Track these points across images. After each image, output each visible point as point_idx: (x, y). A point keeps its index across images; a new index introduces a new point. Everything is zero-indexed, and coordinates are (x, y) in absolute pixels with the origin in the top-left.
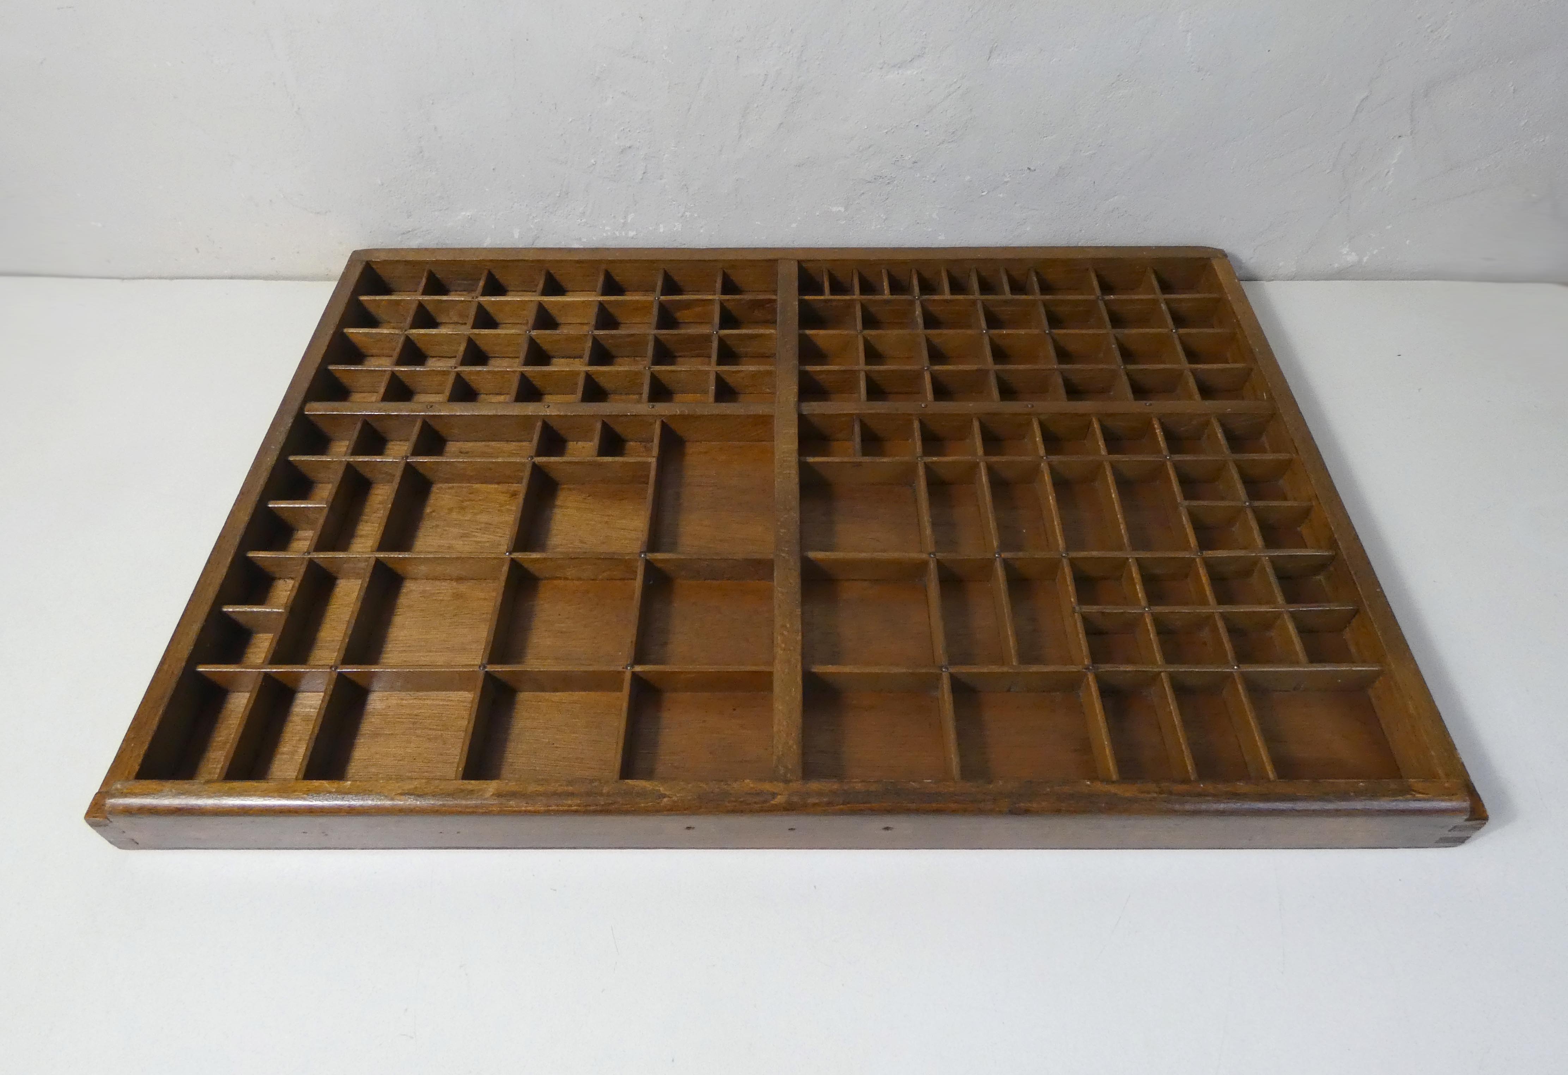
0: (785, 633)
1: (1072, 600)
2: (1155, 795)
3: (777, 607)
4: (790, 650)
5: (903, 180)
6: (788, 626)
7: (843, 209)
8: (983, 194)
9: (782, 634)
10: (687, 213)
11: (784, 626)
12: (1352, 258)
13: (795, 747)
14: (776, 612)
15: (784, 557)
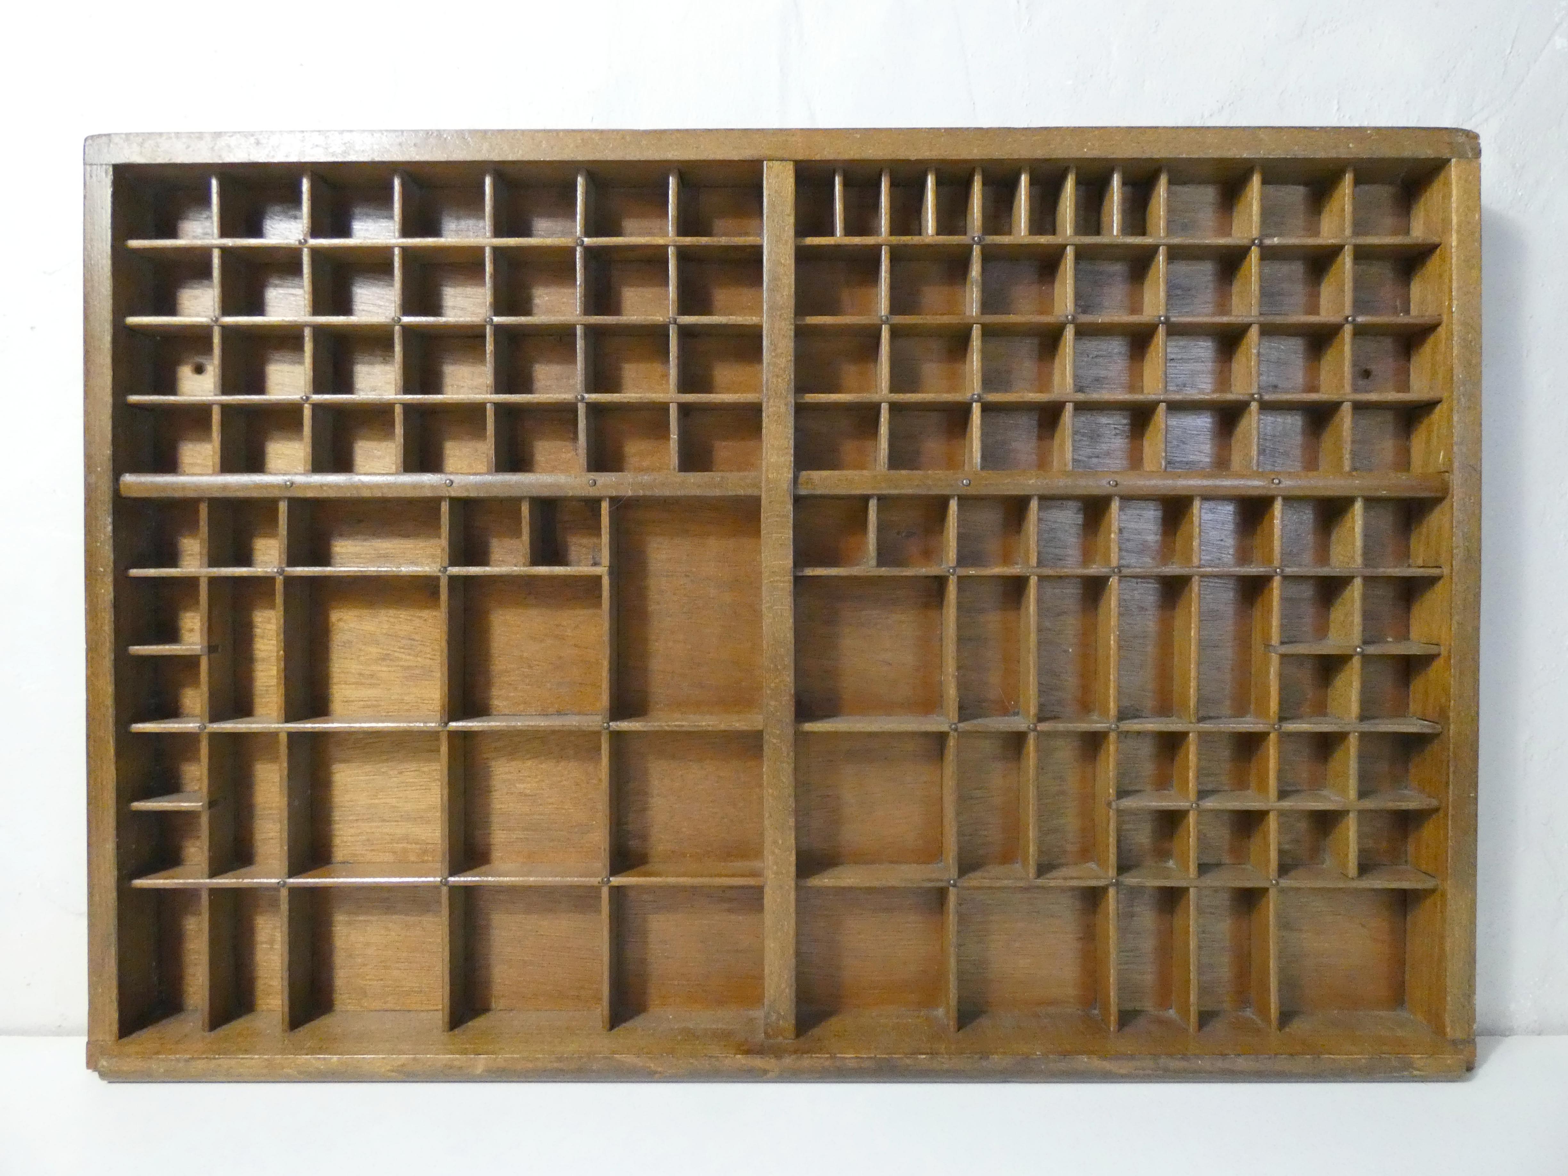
0: (777, 851)
1: (1111, 791)
2: (1150, 1072)
3: (767, 815)
4: (782, 873)
6: (780, 842)
9: (773, 853)
11: (775, 842)
13: (787, 990)
14: (767, 822)
15: (774, 744)
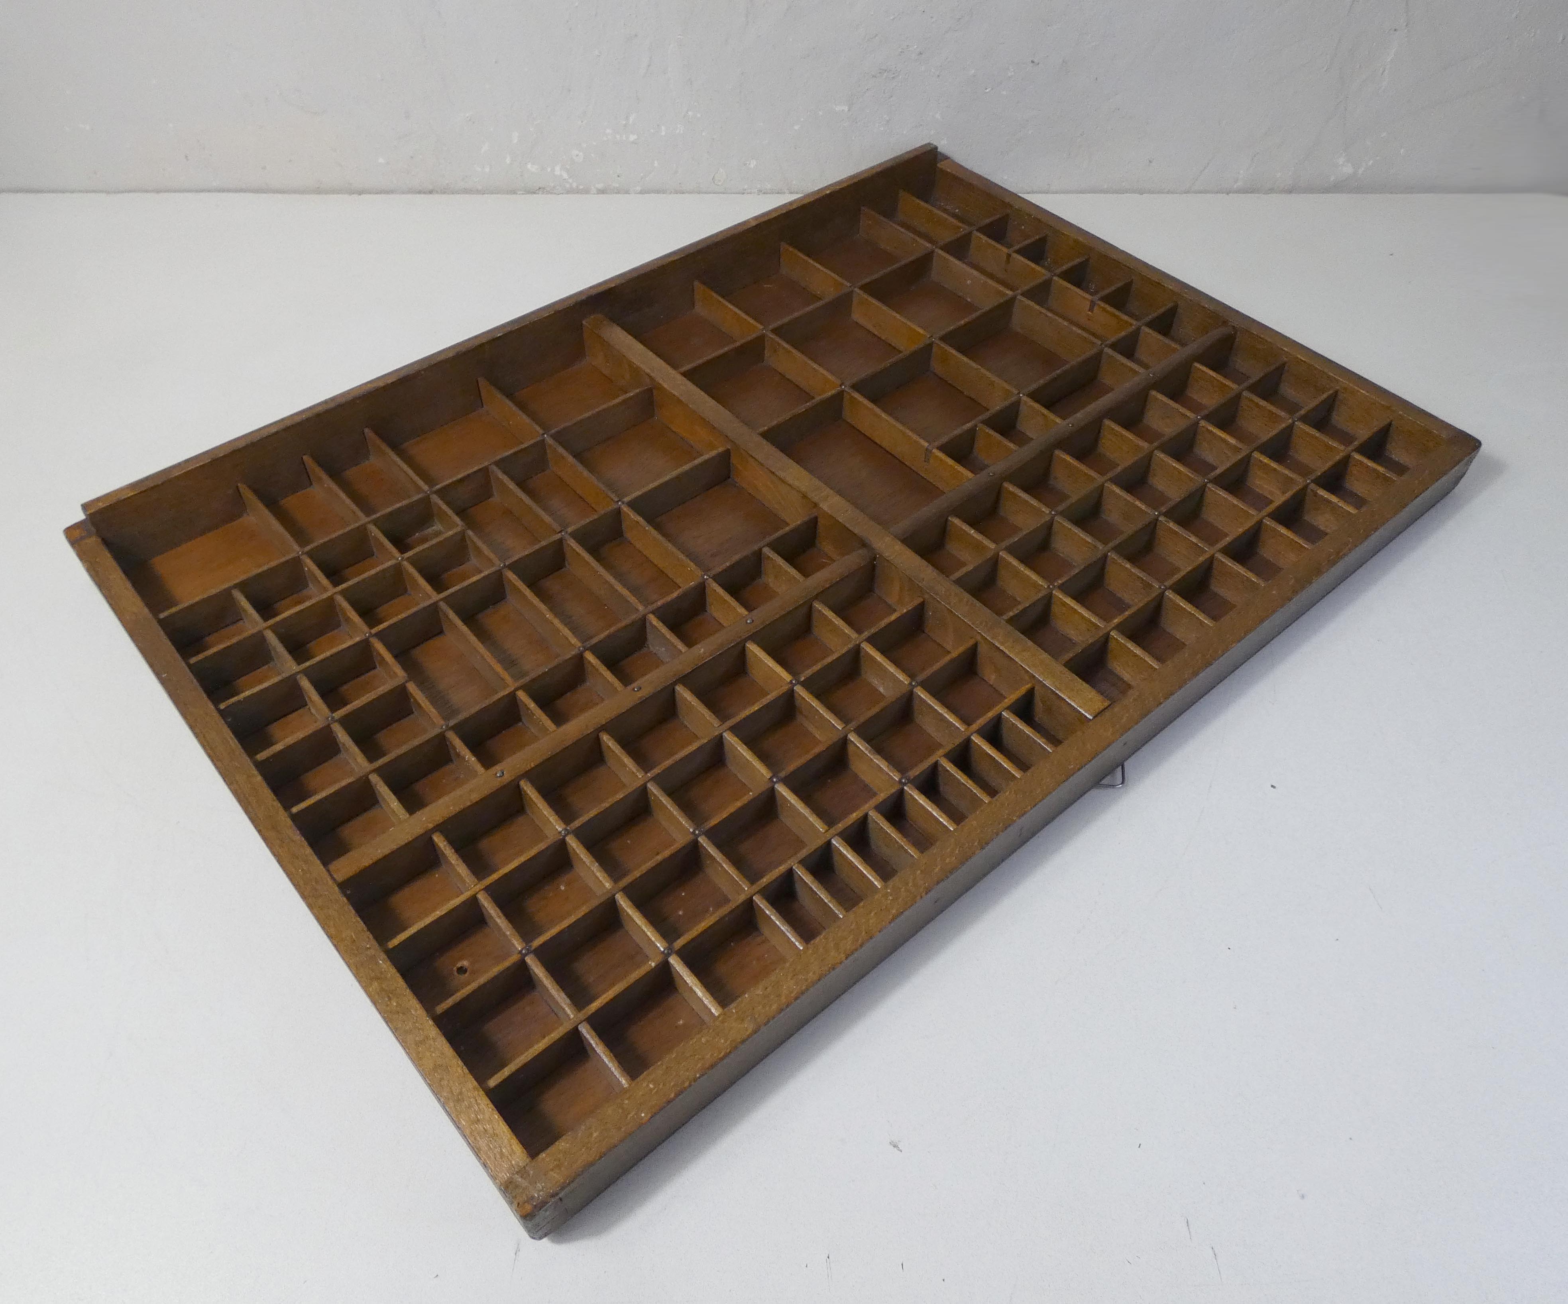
5: (907, 75)
7: (846, 108)
8: (987, 90)
10: (690, 113)
12: (1348, 170)
